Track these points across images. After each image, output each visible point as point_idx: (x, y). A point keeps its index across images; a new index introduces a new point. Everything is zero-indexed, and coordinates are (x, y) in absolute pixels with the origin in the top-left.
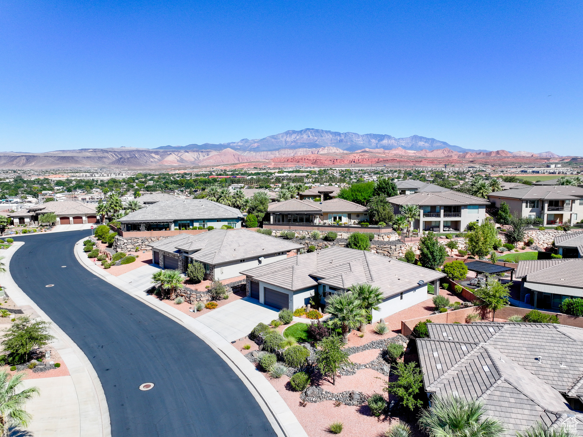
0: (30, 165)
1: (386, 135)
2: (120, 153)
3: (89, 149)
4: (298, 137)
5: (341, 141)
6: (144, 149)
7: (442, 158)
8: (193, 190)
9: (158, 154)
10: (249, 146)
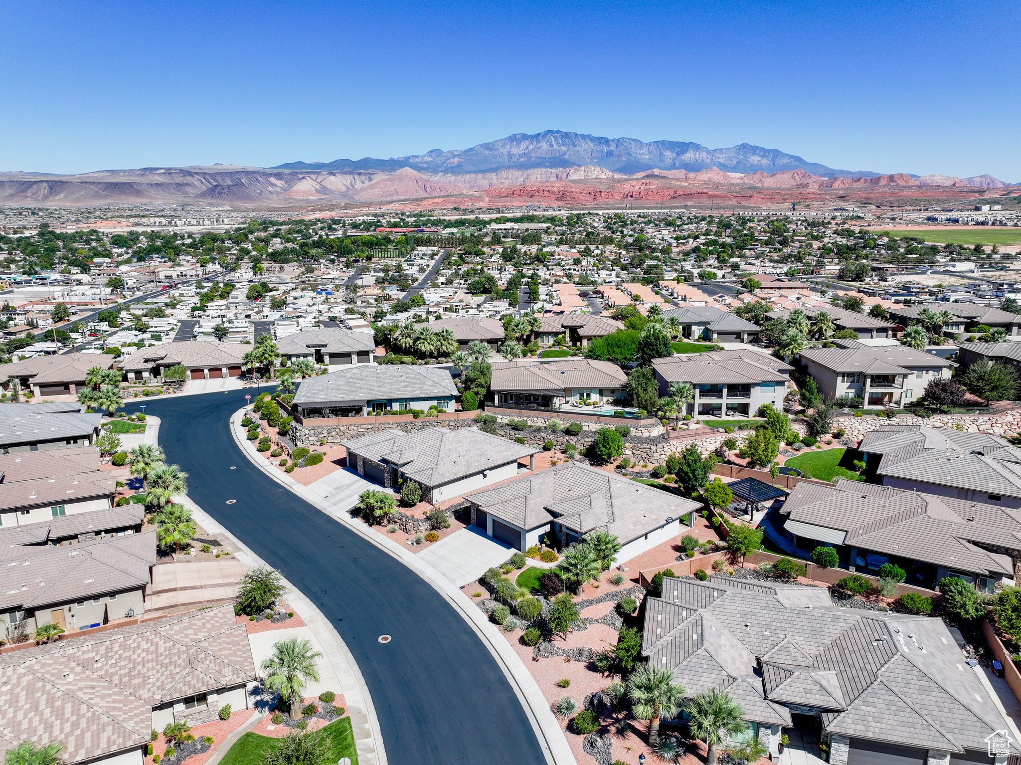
0: (57, 198)
1: (691, 143)
2: (214, 175)
3: (159, 169)
4: (531, 147)
5: (610, 154)
6: (256, 170)
7: (789, 189)
8: (352, 259)
9: (281, 179)
10: (444, 163)
